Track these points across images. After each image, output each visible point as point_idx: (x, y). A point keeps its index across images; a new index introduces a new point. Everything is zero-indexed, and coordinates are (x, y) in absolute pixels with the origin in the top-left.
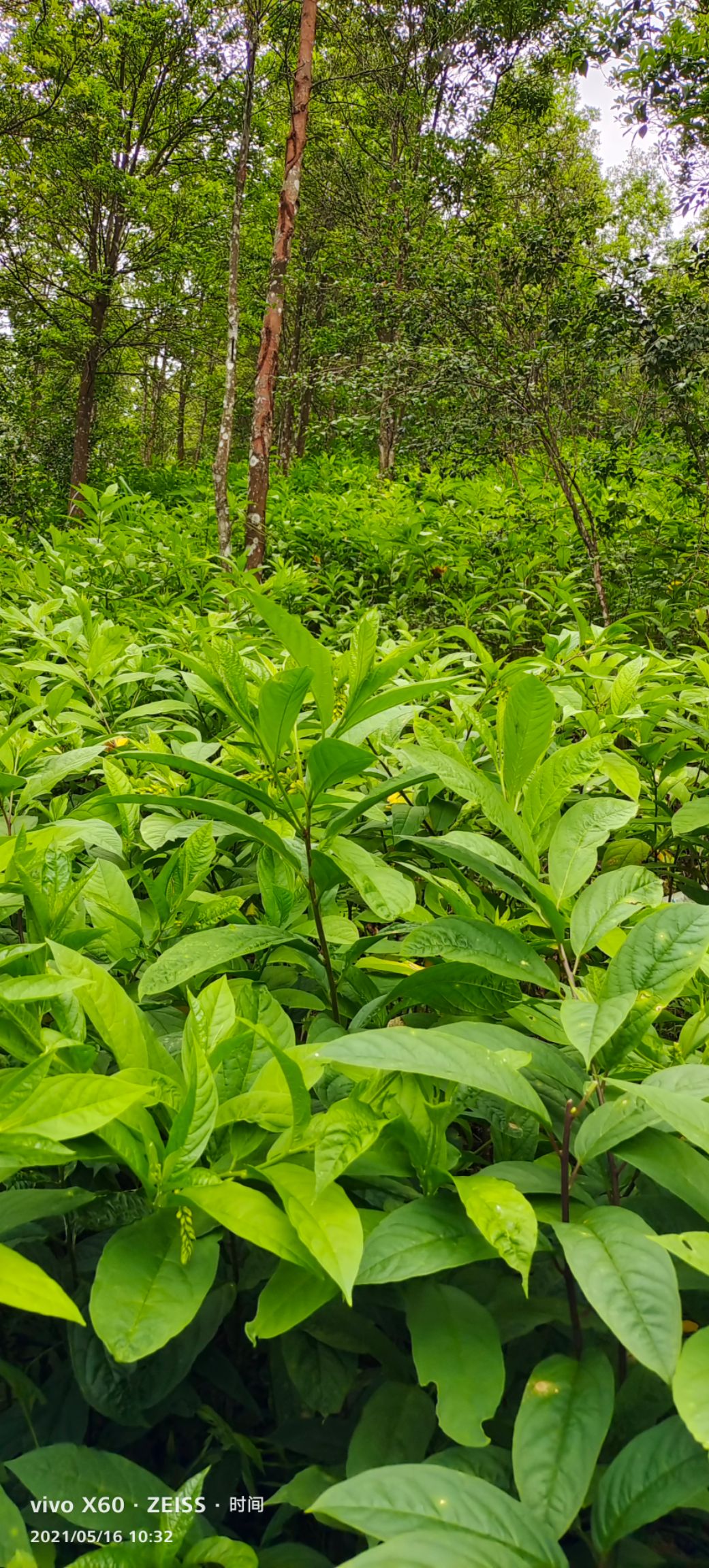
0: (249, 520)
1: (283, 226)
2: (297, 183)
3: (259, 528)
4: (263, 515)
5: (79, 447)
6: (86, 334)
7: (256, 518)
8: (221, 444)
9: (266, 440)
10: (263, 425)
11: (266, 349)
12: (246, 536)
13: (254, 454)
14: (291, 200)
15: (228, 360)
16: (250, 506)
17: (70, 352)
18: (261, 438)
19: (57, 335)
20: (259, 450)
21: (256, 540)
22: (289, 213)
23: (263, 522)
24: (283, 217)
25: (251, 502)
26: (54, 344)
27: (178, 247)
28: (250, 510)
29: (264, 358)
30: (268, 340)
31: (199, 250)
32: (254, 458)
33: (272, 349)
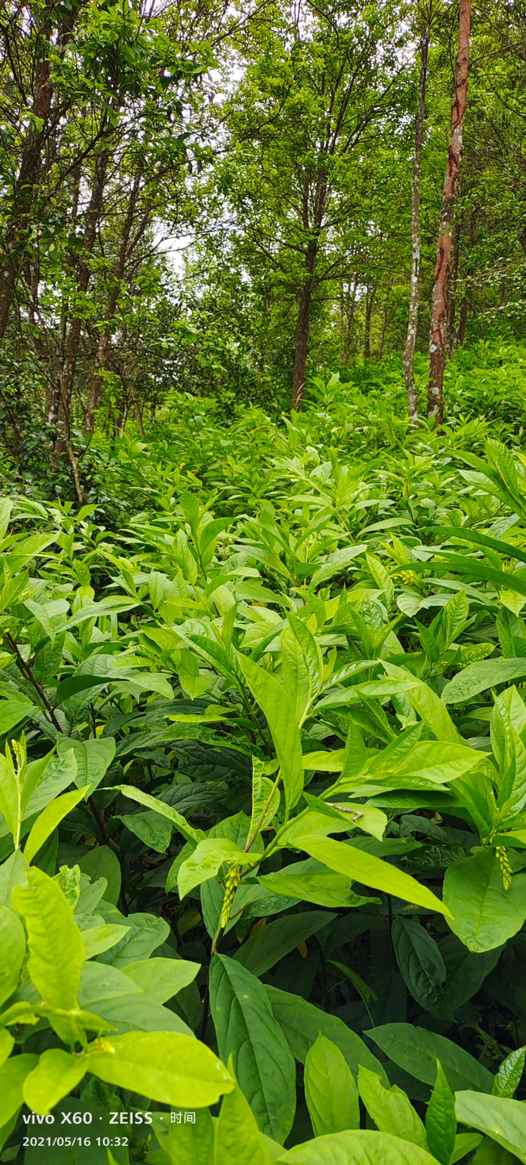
0: (430, 392)
1: (451, 171)
2: (460, 138)
3: (438, 397)
4: (441, 388)
5: (298, 355)
6: (303, 274)
7: (436, 390)
8: (409, 338)
9: (442, 331)
10: (439, 321)
11: (441, 264)
12: (428, 405)
13: (433, 343)
14: (457, 151)
15: (413, 275)
16: (431, 382)
17: (291, 288)
18: (439, 330)
19: (283, 276)
20: (437, 339)
21: (436, 407)
22: (456, 162)
23: (441, 393)
24: (451, 165)
25: (431, 379)
26: (281, 282)
27: (367, 201)
28: (431, 385)
29: (439, 271)
30: (442, 257)
31: (383, 201)
32: (433, 346)
33: (445, 264)
